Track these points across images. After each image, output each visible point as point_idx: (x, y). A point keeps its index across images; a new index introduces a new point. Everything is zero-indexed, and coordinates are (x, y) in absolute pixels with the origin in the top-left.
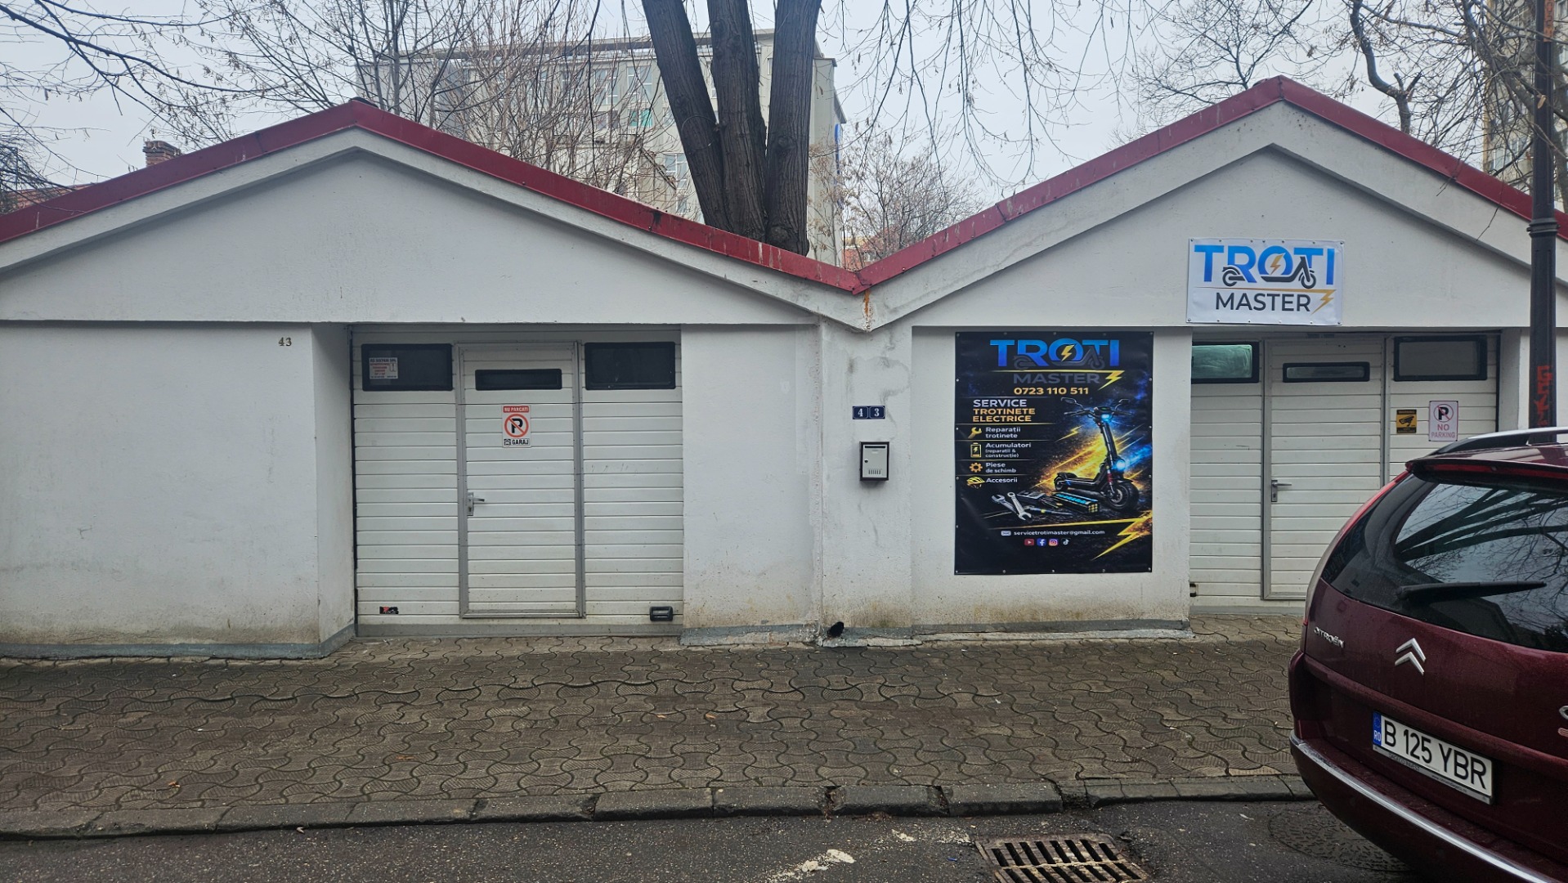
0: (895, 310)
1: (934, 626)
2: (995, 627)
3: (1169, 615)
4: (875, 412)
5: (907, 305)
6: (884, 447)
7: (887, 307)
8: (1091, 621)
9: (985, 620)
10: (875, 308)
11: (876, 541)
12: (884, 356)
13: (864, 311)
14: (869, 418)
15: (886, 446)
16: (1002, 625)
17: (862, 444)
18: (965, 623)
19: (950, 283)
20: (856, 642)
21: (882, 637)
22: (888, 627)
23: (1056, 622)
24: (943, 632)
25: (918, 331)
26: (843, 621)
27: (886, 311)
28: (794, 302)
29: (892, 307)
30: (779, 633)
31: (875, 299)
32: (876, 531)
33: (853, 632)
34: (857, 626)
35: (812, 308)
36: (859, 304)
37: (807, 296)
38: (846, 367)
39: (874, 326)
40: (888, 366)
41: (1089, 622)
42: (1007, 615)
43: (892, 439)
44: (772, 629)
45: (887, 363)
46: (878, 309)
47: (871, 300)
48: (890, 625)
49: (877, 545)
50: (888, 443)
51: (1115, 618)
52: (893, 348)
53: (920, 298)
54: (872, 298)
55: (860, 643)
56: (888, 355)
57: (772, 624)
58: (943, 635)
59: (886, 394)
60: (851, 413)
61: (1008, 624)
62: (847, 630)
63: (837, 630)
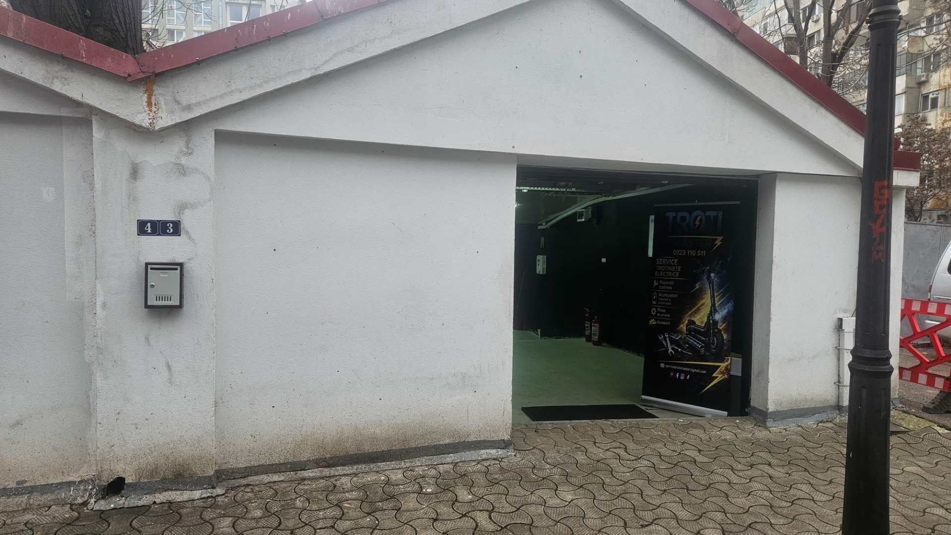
0: (189, 108)
1: (246, 468)
2: (316, 463)
3: (493, 435)
4: (168, 228)
5: (206, 102)
6: (176, 269)
7: (178, 103)
8: (418, 448)
9: (305, 456)
10: (163, 103)
11: (170, 379)
12: (178, 162)
13: (145, 104)
14: (159, 235)
15: (179, 267)
16: (325, 460)
17: (147, 264)
18: (282, 461)
19: (258, 82)
20: (140, 500)
21: (176, 490)
22: (183, 477)
23: (383, 451)
24: (257, 474)
25: (223, 138)
26: (123, 476)
27: (176, 107)
28: (48, 86)
29: (184, 103)
30: (42, 494)
31: (162, 93)
32: (169, 367)
33: (138, 488)
34: (142, 480)
35: (75, 95)
36: (139, 97)
37: (66, 79)
38: (126, 173)
39: (160, 124)
40: (184, 175)
41: (416, 448)
42: (330, 449)
43: (190, 259)
44: (32, 490)
45: (182, 170)
46: (166, 104)
47: (156, 92)
48: (187, 475)
49: (171, 383)
50: (181, 265)
51: (441, 443)
52: (191, 154)
53: (221, 96)
54: (157, 90)
55: (146, 500)
56: (184, 161)
57: (33, 484)
58: (256, 478)
59: (183, 207)
60: (134, 228)
61: (331, 458)
62: (130, 485)
63: (117, 486)
